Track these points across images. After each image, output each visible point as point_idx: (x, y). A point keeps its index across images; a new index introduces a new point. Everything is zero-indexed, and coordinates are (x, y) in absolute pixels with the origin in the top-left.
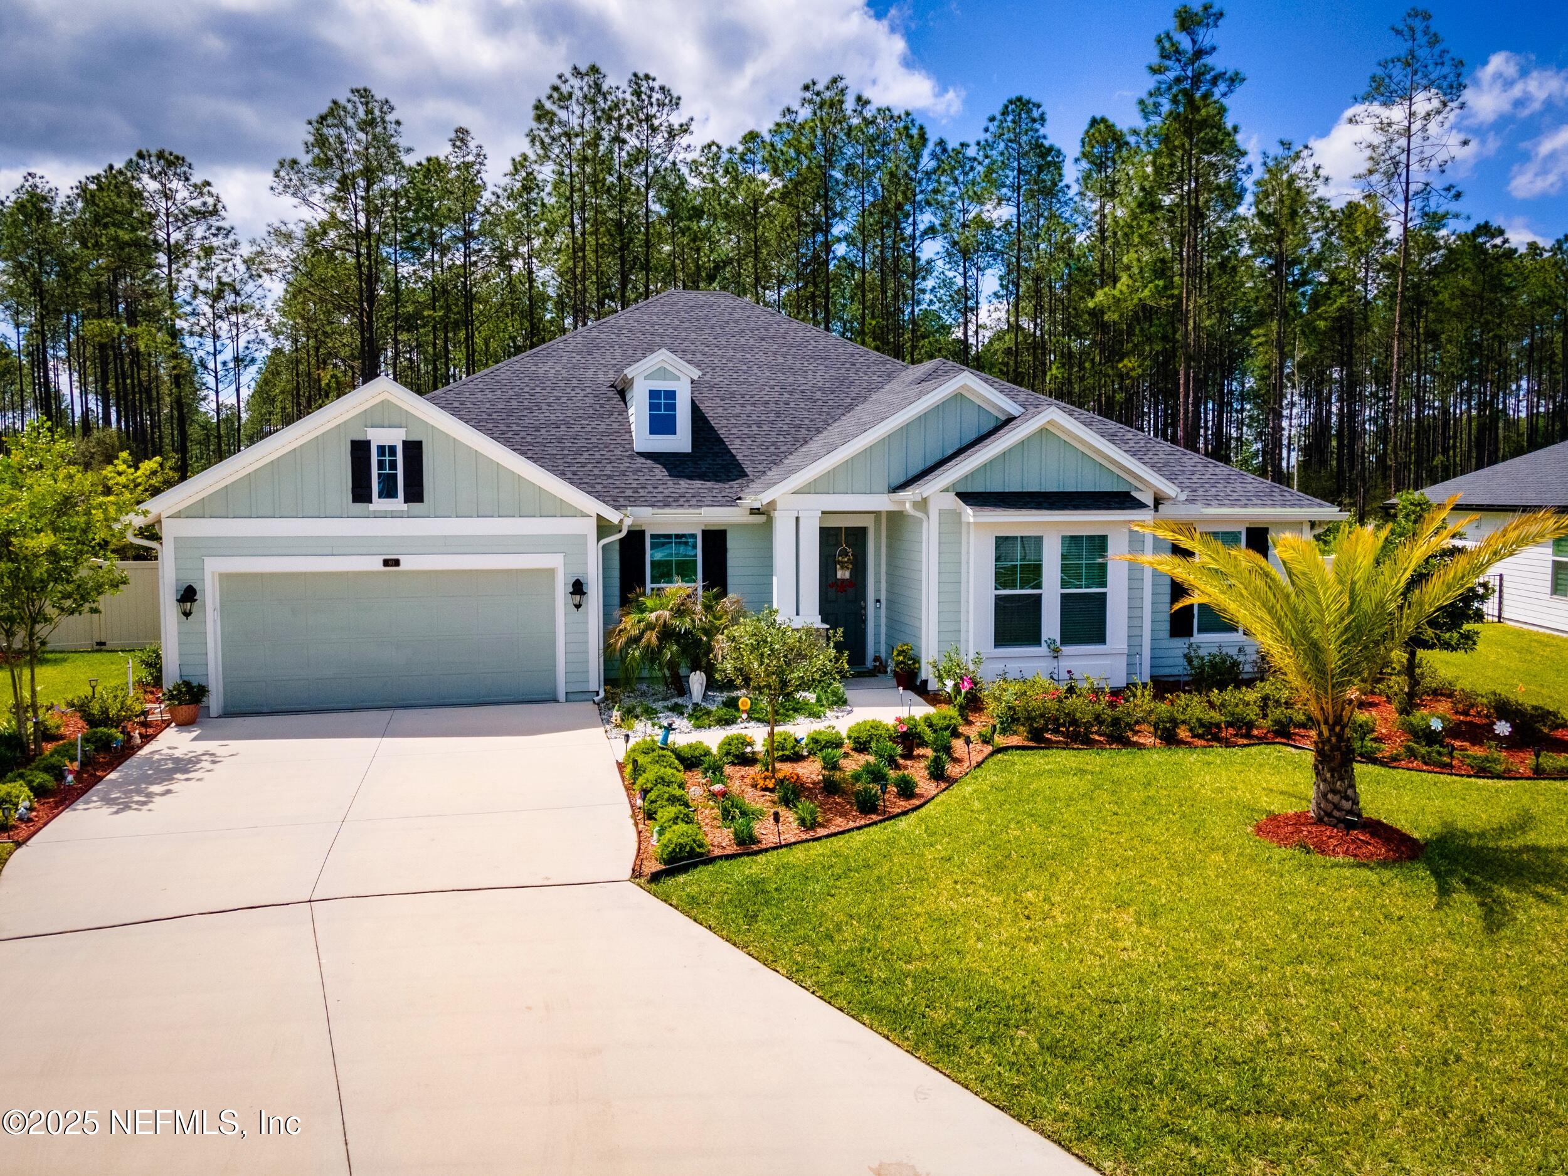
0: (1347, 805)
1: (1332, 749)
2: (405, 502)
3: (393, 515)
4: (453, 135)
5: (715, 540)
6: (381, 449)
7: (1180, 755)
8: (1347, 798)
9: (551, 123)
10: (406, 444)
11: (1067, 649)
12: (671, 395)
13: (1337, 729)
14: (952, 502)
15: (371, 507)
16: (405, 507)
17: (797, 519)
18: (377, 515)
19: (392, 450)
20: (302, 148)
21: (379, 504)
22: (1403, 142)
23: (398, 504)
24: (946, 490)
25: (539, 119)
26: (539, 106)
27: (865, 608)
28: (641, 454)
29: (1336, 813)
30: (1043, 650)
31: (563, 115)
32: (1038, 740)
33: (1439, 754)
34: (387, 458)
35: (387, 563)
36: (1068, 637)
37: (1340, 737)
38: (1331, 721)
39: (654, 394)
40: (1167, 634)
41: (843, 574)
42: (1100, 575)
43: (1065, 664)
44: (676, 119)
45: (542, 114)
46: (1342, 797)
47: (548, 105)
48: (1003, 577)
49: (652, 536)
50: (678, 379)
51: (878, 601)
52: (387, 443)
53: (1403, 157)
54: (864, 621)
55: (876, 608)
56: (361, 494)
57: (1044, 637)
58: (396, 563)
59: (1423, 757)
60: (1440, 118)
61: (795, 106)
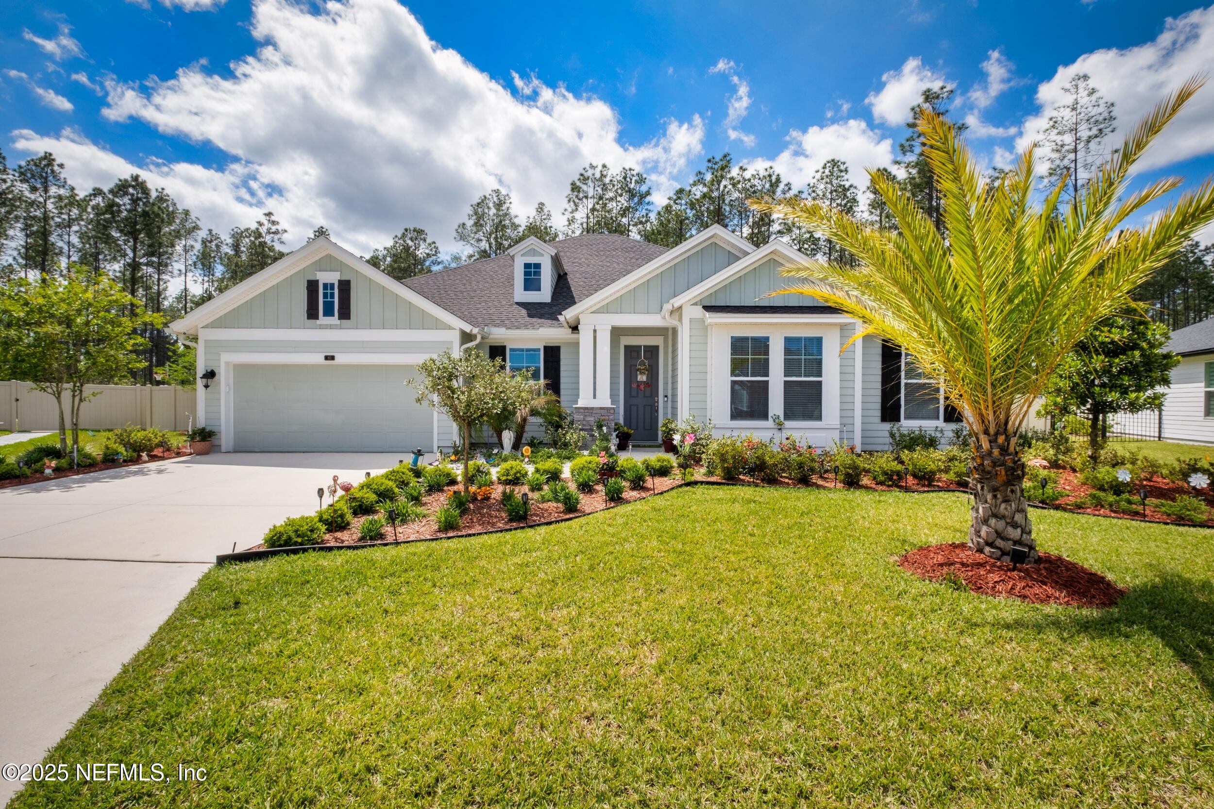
0: (1015, 534)
1: (994, 464)
2: (339, 319)
3: (331, 327)
4: (537, 206)
5: (552, 354)
6: (325, 286)
7: (857, 495)
8: (1015, 526)
9: (579, 191)
10: (340, 282)
11: (789, 424)
12: (538, 266)
13: (1001, 439)
14: (698, 312)
15: (318, 322)
16: (338, 322)
17: (595, 331)
18: (321, 327)
19: (332, 285)
20: (467, 217)
21: (323, 320)
22: (1072, 156)
23: (334, 320)
24: (695, 304)
25: (573, 190)
26: (573, 184)
27: (658, 402)
28: (517, 303)
29: (1000, 543)
30: (770, 423)
31: (584, 187)
32: (731, 478)
33: (1129, 502)
34: (329, 291)
35: (327, 358)
36: (790, 414)
37: (1004, 450)
38: (992, 431)
39: (527, 266)
40: (879, 419)
41: (642, 378)
42: (816, 367)
43: (786, 433)
44: (644, 188)
45: (575, 188)
46: (1007, 523)
47: (578, 183)
48: (737, 367)
49: (511, 350)
50: (542, 255)
51: (666, 396)
52: (329, 282)
53: (1073, 165)
54: (657, 411)
55: (664, 402)
56: (312, 314)
57: (771, 414)
58: (332, 358)
59: (1111, 505)
60: (1098, 139)
61: (703, 170)
